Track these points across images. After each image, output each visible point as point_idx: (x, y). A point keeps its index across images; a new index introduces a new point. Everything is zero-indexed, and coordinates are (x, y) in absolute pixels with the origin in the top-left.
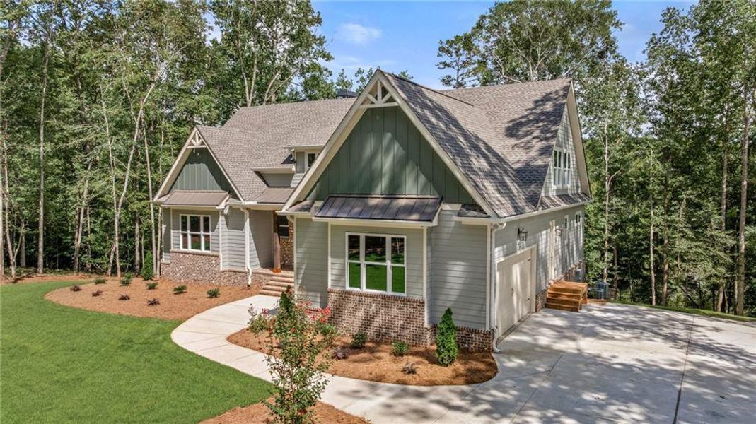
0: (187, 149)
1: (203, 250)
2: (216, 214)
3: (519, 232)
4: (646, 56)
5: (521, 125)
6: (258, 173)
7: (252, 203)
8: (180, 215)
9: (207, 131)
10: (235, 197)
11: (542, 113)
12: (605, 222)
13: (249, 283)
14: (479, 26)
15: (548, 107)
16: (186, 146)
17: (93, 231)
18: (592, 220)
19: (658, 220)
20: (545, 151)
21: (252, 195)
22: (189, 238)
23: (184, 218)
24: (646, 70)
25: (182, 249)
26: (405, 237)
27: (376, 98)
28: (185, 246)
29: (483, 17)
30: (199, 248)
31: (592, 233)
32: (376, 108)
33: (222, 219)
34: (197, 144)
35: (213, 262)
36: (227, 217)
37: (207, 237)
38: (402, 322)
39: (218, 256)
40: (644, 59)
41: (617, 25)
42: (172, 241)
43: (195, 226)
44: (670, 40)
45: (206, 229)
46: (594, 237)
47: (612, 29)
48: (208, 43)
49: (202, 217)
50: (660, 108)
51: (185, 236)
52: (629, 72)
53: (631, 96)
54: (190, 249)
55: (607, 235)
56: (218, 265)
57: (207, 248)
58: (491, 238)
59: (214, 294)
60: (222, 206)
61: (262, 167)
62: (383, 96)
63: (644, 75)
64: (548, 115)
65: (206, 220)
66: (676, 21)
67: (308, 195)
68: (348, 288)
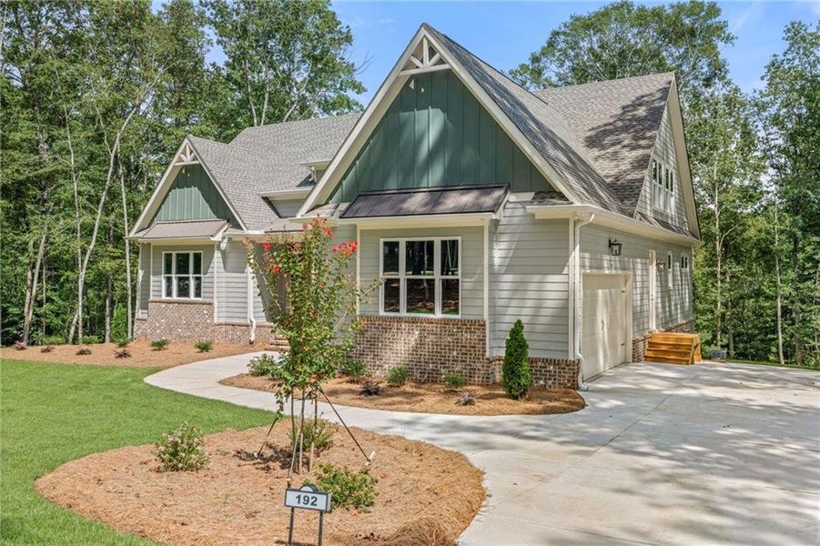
0: (174, 167)
1: (192, 298)
2: (211, 248)
3: (611, 245)
4: (765, 83)
5: (606, 133)
6: (266, 199)
7: (257, 232)
8: (163, 253)
9: (201, 143)
10: (237, 226)
11: (634, 118)
12: (718, 294)
13: (252, 339)
14: (551, 44)
15: (642, 112)
16: (174, 162)
17: (49, 300)
18: (700, 289)
19: (787, 290)
20: (642, 163)
21: (259, 224)
22: (175, 282)
23: (168, 257)
24: (766, 99)
25: (164, 297)
26: (459, 238)
27: (422, 61)
28: (169, 293)
29: (556, 34)
30: (187, 294)
31: (701, 307)
32: (420, 74)
33: (217, 255)
34: (188, 160)
35: (205, 312)
36: (224, 253)
37: (198, 279)
38: (455, 353)
39: (211, 304)
40: (763, 85)
41: (728, 39)
42: (151, 288)
43: (183, 268)
44: (797, 62)
45: (197, 270)
46: (703, 313)
47: (720, 45)
48: (207, 65)
49: (191, 254)
50: (784, 151)
51: (169, 280)
52: (743, 105)
53: (746, 134)
54: (175, 297)
55: (720, 309)
56: (211, 316)
57: (198, 294)
58: (574, 235)
59: (204, 348)
60: (218, 238)
61: (271, 191)
62: (431, 58)
63: (763, 107)
64: (639, 120)
65: (198, 257)
66: (803, 39)
67: (331, 197)
68: (382, 313)
